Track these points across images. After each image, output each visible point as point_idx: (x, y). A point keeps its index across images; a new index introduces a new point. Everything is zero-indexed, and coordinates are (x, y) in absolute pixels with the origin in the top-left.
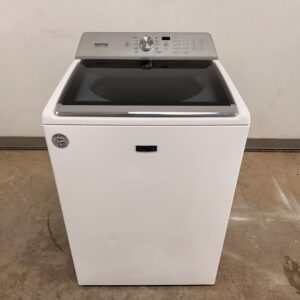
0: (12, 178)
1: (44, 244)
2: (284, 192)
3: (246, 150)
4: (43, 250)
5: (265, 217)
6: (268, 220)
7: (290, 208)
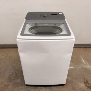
0: (4, 57)
1: (14, 76)
2: (84, 59)
3: (74, 47)
4: (13, 78)
5: (78, 67)
6: (79, 68)
7: (85, 64)
